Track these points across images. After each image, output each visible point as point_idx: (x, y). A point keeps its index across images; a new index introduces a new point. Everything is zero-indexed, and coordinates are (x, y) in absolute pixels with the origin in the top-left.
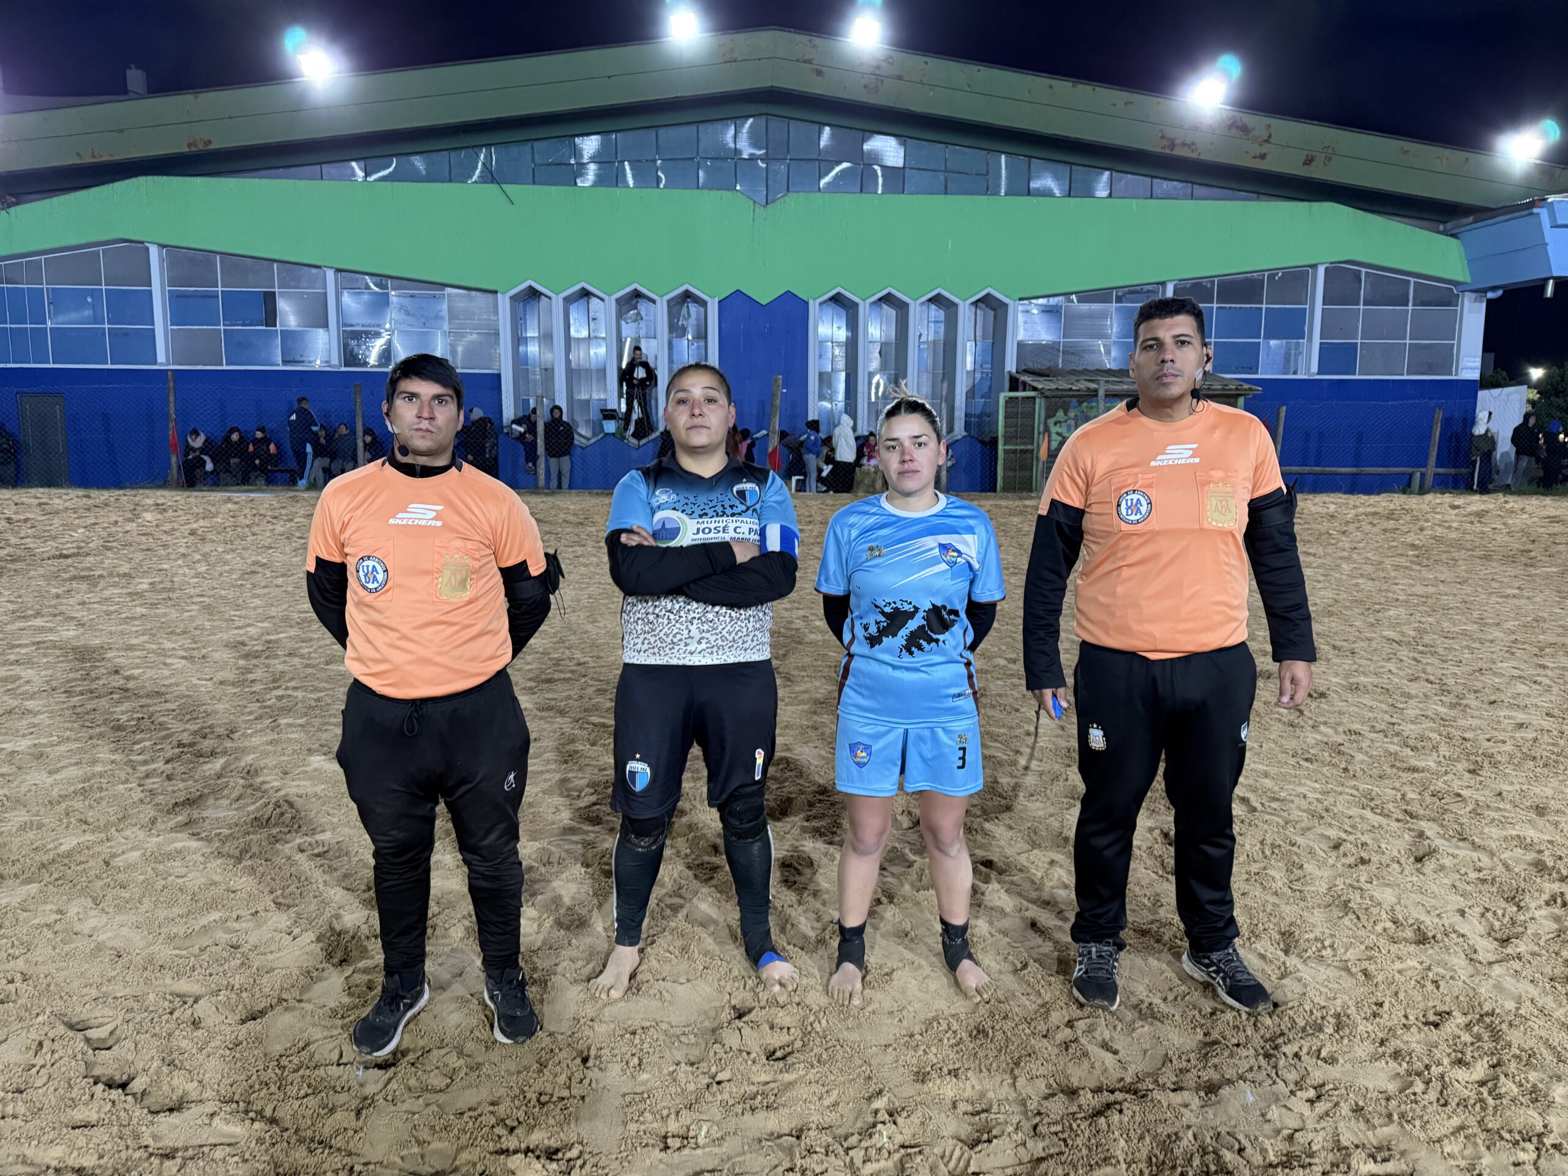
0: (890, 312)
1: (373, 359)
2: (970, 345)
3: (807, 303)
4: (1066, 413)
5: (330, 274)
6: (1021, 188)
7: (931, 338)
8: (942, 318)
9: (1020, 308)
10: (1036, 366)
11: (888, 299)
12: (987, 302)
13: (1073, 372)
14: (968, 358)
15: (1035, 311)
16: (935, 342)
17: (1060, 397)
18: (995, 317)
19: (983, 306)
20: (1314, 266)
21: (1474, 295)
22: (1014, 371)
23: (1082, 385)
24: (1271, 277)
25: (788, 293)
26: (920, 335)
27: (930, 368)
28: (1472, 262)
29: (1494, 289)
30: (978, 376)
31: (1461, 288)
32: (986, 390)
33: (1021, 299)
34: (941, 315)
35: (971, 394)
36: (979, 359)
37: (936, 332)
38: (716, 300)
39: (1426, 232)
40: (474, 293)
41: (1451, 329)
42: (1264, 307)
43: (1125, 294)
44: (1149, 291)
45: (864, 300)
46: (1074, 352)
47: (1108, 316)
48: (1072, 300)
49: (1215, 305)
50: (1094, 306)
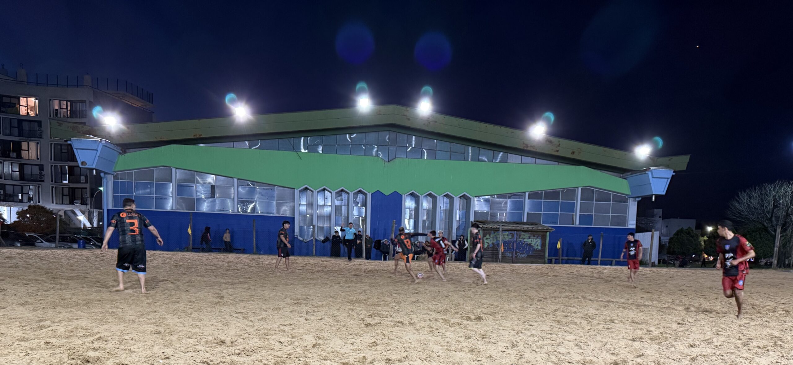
0: (430, 199)
1: (249, 211)
2: (458, 212)
3: (402, 195)
4: (490, 236)
5: (236, 180)
6: (476, 159)
7: (444, 209)
8: (448, 202)
9: (476, 199)
10: (480, 220)
11: (430, 195)
12: (464, 197)
13: (493, 222)
14: (457, 216)
15: (482, 201)
16: (446, 210)
17: (488, 230)
18: (467, 202)
19: (462, 198)
20: (577, 188)
21: (633, 199)
22: (473, 221)
23: (496, 226)
24: (563, 191)
25: (395, 192)
26: (441, 207)
27: (444, 219)
28: (632, 188)
29: (638, 197)
30: (461, 222)
31: (629, 196)
32: (463, 227)
33: (475, 196)
34: (448, 201)
35: (458, 229)
36: (461, 216)
37: (446, 207)
38: (370, 193)
39: (615, 177)
40: (285, 188)
41: (625, 211)
42: (560, 201)
43: (512, 195)
44: (520, 195)
45: (421, 195)
46: (493, 215)
47: (506, 203)
48: (494, 197)
49: (543, 200)
50: (501, 199)
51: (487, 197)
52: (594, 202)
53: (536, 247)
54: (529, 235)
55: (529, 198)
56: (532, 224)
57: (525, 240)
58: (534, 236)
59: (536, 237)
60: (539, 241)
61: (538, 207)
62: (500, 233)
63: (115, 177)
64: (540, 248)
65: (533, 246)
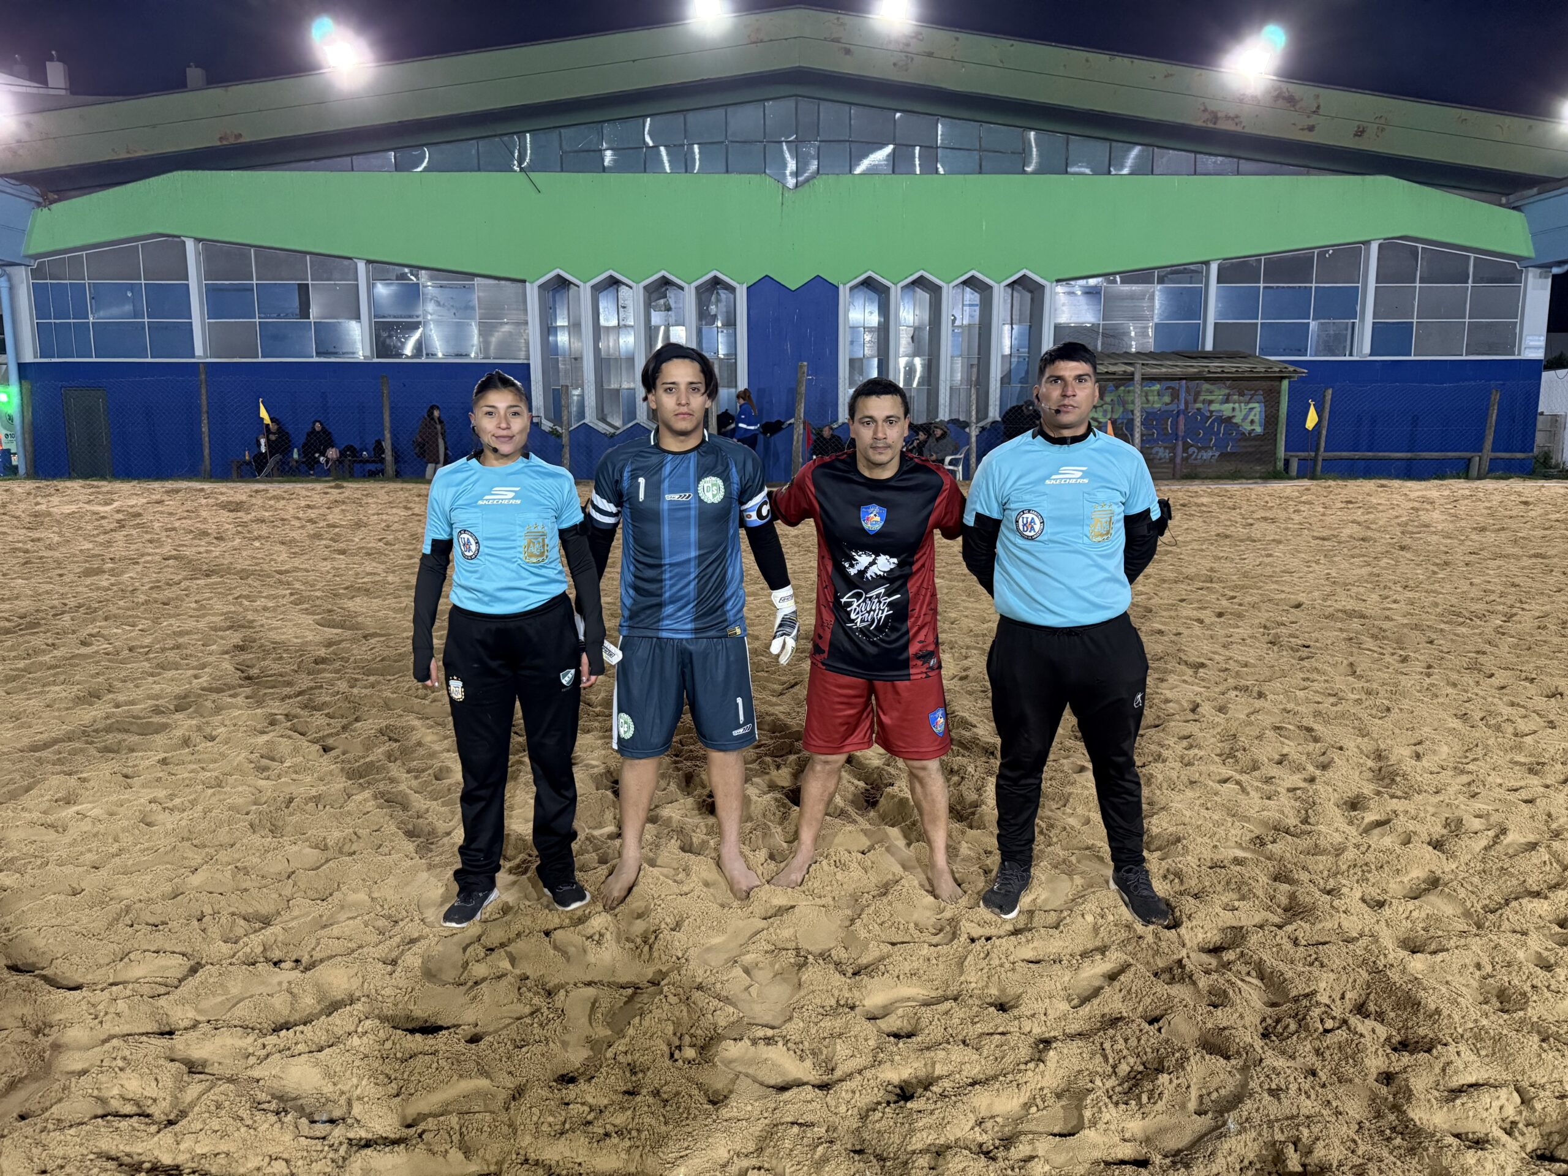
0: (924, 296)
1: (407, 352)
2: (1007, 328)
3: (837, 288)
5: (361, 266)
6: (1055, 168)
7: (966, 322)
8: (978, 302)
9: (1060, 289)
11: (920, 283)
12: (1023, 284)
13: (1112, 355)
14: (1004, 342)
15: (1079, 293)
16: (970, 326)
18: (1032, 300)
19: (1019, 288)
20: (1367, 243)
21: (1538, 271)
23: (1120, 368)
24: (1321, 255)
25: (818, 277)
26: (954, 319)
27: (964, 354)
28: (1536, 235)
29: (1560, 264)
30: (1014, 360)
31: (1525, 263)
32: (1021, 374)
33: (1058, 281)
34: (976, 298)
35: (1006, 380)
36: (1016, 342)
37: (971, 316)
38: (745, 287)
39: (1484, 205)
40: (503, 282)
41: (1513, 308)
42: (1314, 285)
43: (1169, 274)
44: (1193, 271)
45: (896, 284)
46: (1113, 335)
47: (1152, 298)
48: (1115, 282)
49: (1262, 285)
50: (1135, 287)
51: (1092, 282)
52: (1418, 285)
53: (1249, 428)
54: (1227, 391)
55: (1219, 282)
56: (1232, 356)
57: (1214, 407)
58: (1241, 394)
59: (1247, 398)
60: (1258, 409)
61: (1246, 305)
62: (1137, 387)
63: (36, 273)
64: (1259, 429)
65: (1237, 425)
